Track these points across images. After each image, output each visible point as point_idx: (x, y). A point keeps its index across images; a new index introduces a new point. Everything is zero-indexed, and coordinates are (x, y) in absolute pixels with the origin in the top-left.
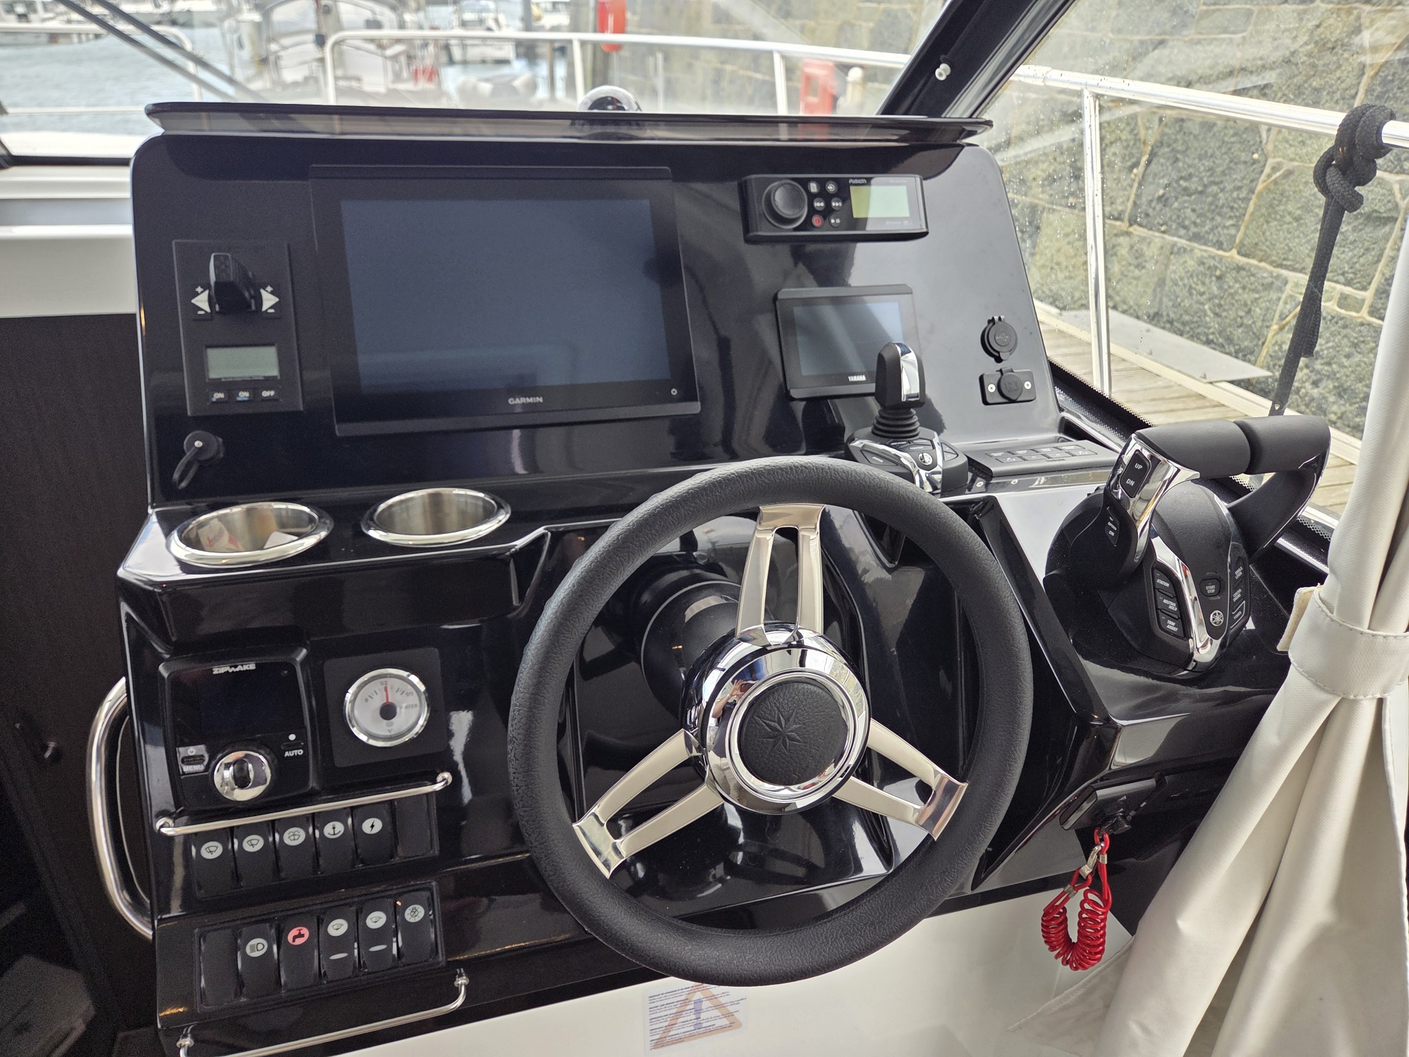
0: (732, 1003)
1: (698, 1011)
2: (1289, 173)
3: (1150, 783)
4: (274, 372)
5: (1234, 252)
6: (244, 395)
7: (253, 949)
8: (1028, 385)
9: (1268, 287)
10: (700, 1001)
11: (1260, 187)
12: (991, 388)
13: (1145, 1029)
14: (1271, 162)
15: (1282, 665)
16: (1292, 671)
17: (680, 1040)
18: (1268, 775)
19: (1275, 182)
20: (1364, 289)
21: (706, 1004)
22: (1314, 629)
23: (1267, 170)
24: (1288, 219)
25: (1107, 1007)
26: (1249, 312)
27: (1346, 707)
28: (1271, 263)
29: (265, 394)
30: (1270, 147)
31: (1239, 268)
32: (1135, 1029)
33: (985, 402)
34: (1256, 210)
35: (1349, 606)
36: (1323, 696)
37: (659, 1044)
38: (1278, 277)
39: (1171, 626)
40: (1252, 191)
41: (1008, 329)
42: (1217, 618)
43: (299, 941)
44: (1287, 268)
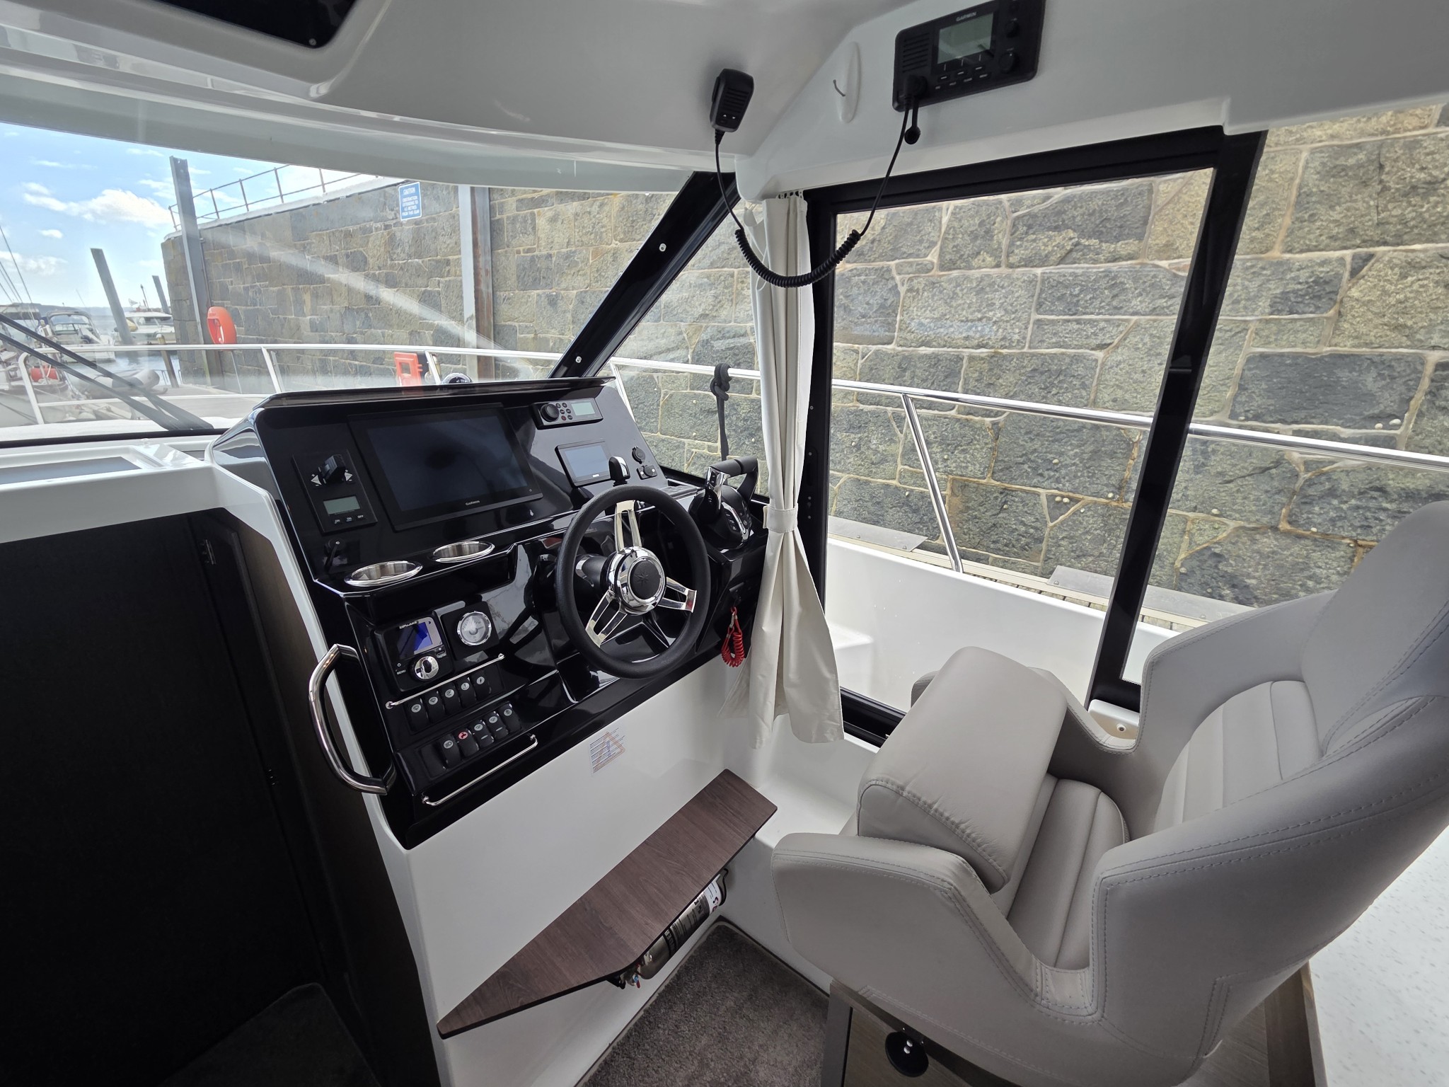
0: (621, 739)
1: (609, 747)
2: (671, 396)
3: (742, 584)
4: (358, 507)
5: (659, 433)
6: (349, 519)
7: (448, 745)
8: (653, 470)
9: (678, 447)
10: (608, 742)
11: (661, 403)
12: (642, 473)
13: (763, 676)
14: (663, 391)
15: (767, 530)
16: (770, 532)
17: (604, 765)
18: (773, 565)
19: (667, 400)
20: (716, 442)
21: (611, 743)
22: (771, 516)
23: (662, 395)
24: (677, 416)
25: (748, 685)
26: (673, 460)
27: (786, 534)
28: (676, 436)
29: (359, 517)
30: (660, 385)
31: (663, 440)
32: (760, 678)
33: (642, 479)
34: (662, 413)
35: (778, 505)
36: (779, 534)
37: (596, 769)
38: (680, 442)
39: (734, 528)
40: (658, 405)
41: (641, 451)
42: (745, 523)
43: (465, 737)
44: (683, 437)
